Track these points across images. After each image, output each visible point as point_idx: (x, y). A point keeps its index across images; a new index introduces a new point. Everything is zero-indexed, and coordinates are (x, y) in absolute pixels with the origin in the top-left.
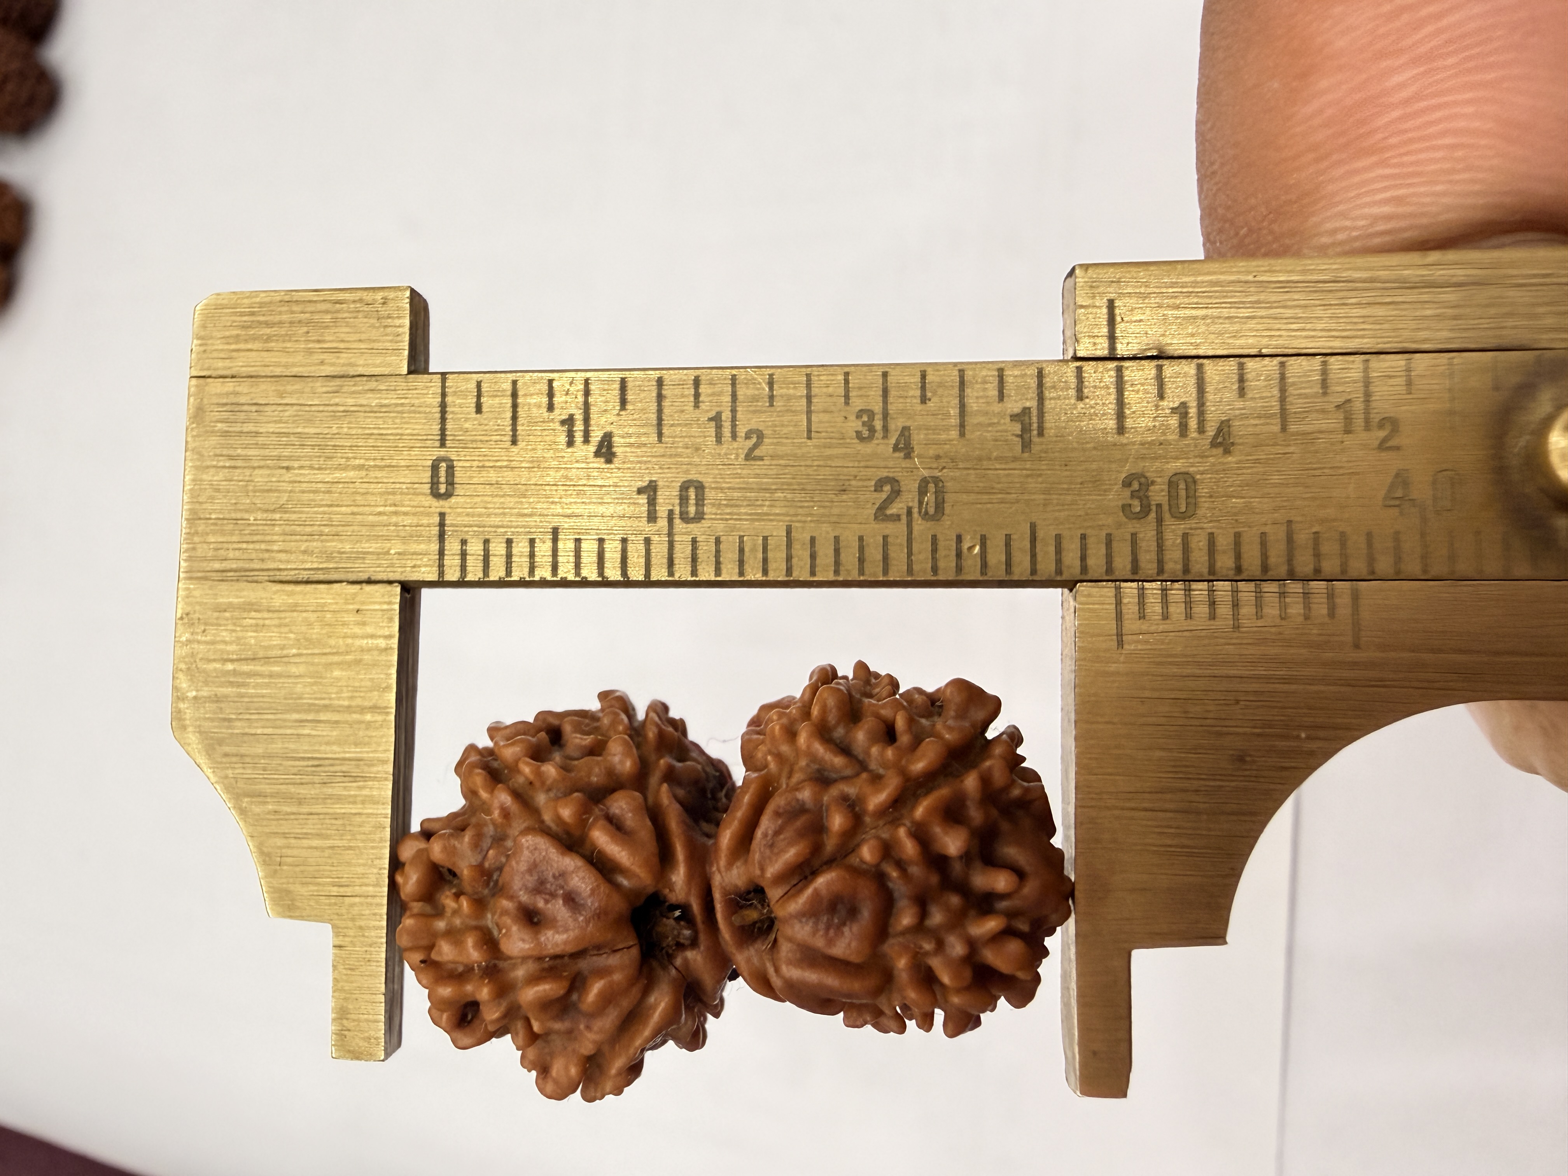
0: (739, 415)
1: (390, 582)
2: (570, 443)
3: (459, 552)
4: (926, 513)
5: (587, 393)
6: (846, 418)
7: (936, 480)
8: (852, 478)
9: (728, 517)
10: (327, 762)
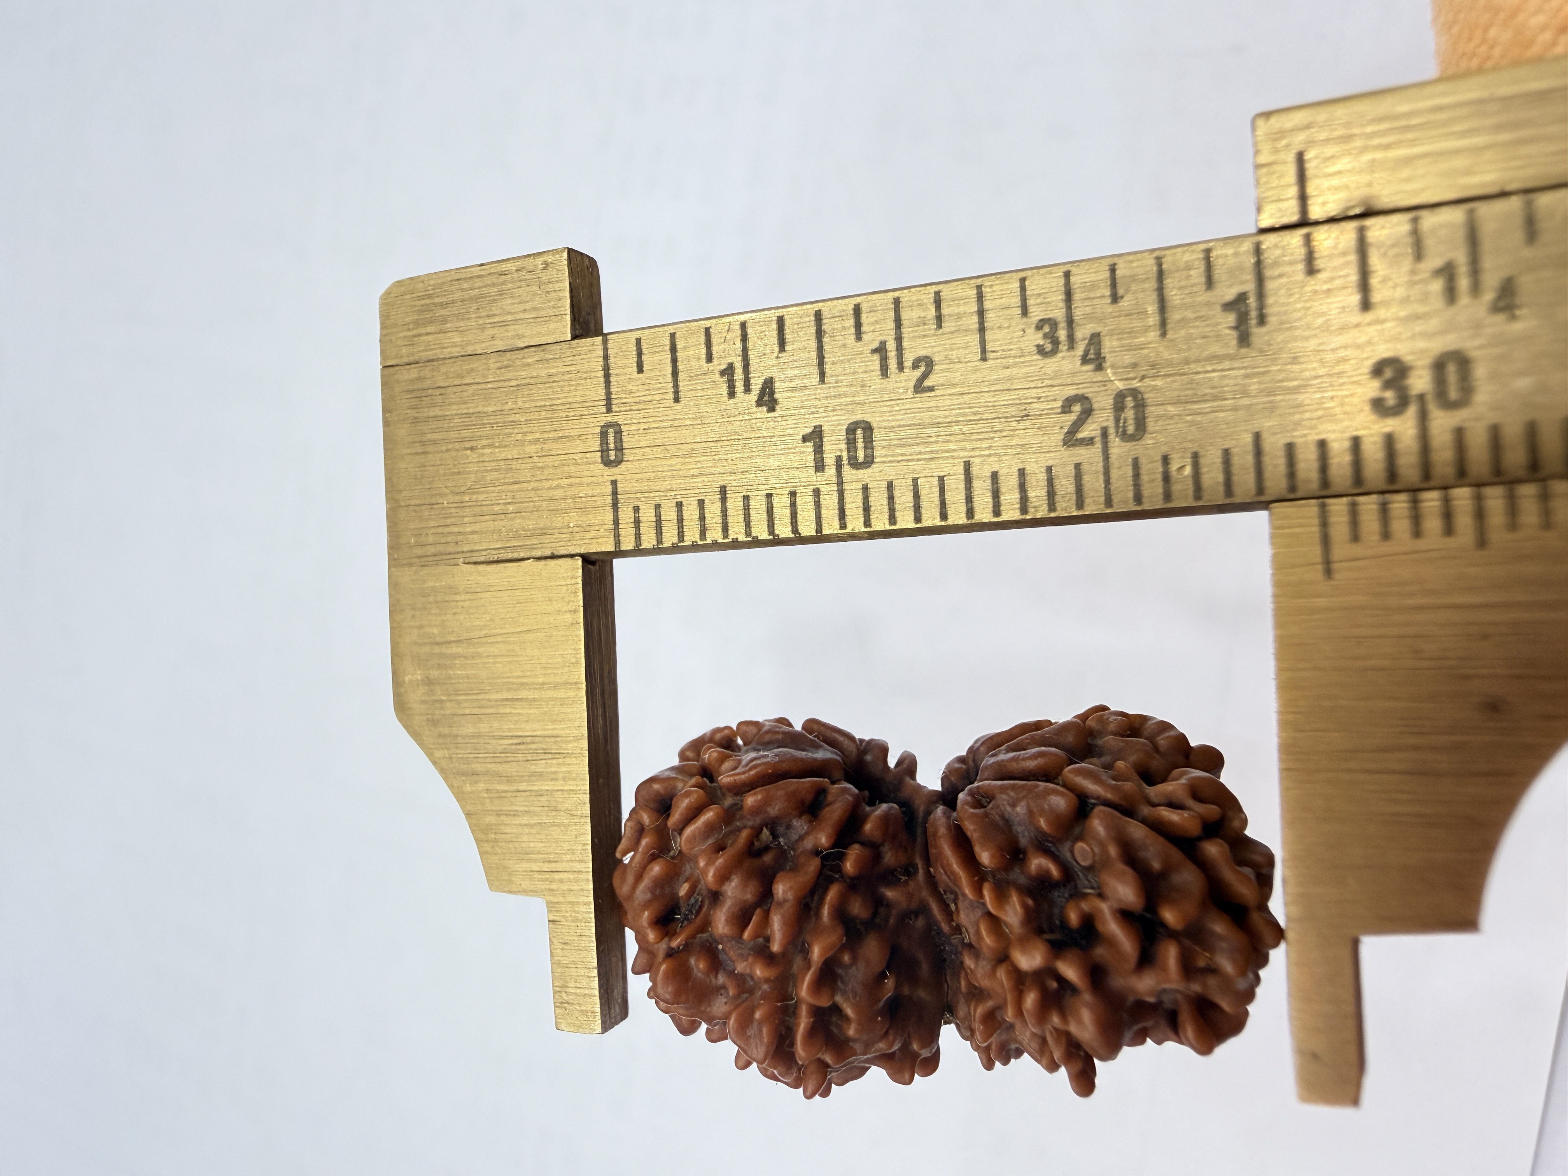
0: (905, 344)
1: (572, 556)
2: (732, 394)
3: (632, 520)
4: (1124, 432)
5: (744, 338)
6: (1024, 331)
7: (1134, 393)
8: (1035, 400)
9: (900, 458)
10: (528, 740)
